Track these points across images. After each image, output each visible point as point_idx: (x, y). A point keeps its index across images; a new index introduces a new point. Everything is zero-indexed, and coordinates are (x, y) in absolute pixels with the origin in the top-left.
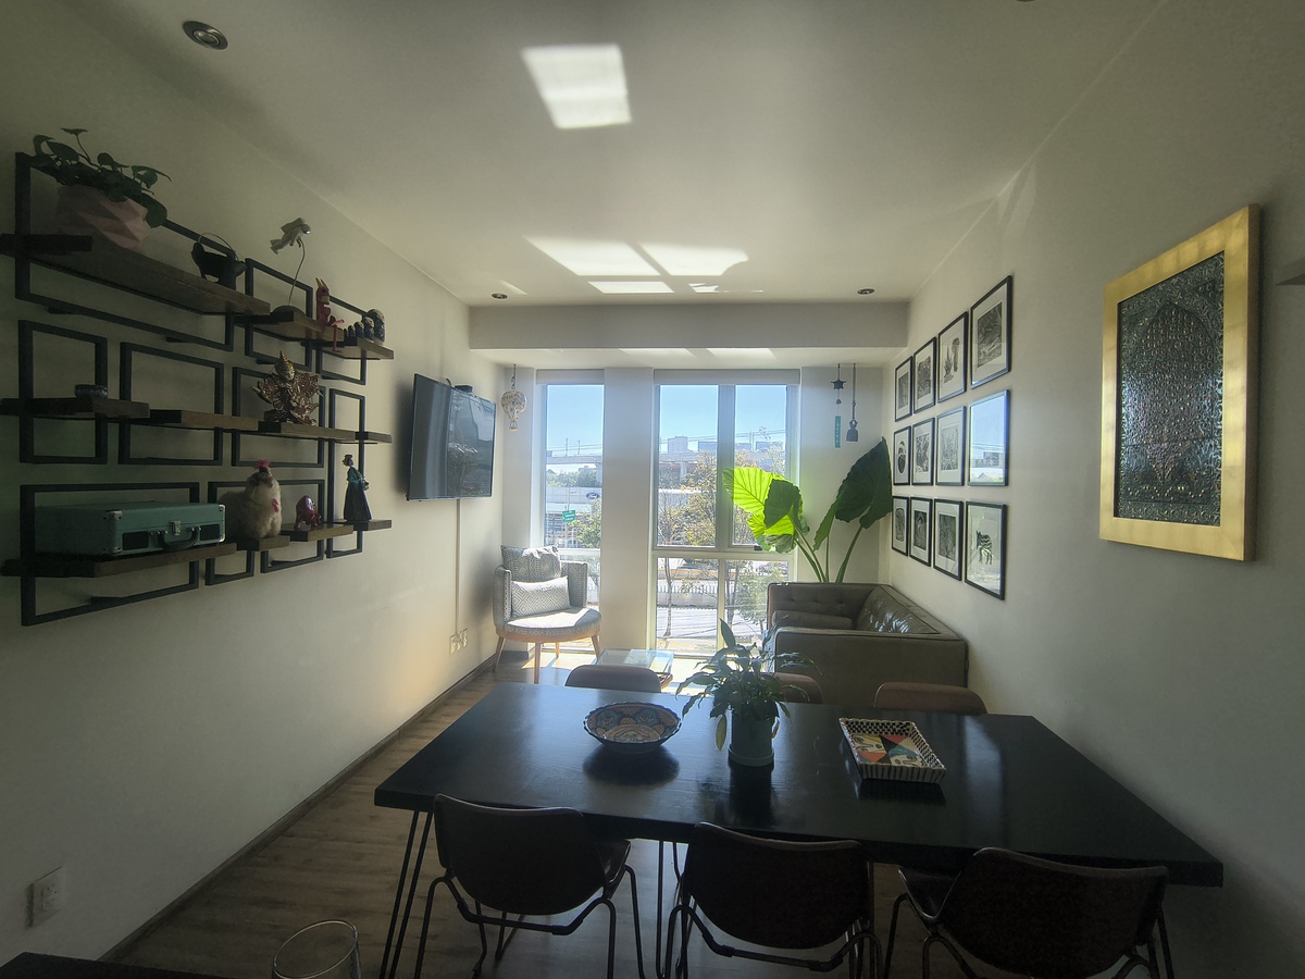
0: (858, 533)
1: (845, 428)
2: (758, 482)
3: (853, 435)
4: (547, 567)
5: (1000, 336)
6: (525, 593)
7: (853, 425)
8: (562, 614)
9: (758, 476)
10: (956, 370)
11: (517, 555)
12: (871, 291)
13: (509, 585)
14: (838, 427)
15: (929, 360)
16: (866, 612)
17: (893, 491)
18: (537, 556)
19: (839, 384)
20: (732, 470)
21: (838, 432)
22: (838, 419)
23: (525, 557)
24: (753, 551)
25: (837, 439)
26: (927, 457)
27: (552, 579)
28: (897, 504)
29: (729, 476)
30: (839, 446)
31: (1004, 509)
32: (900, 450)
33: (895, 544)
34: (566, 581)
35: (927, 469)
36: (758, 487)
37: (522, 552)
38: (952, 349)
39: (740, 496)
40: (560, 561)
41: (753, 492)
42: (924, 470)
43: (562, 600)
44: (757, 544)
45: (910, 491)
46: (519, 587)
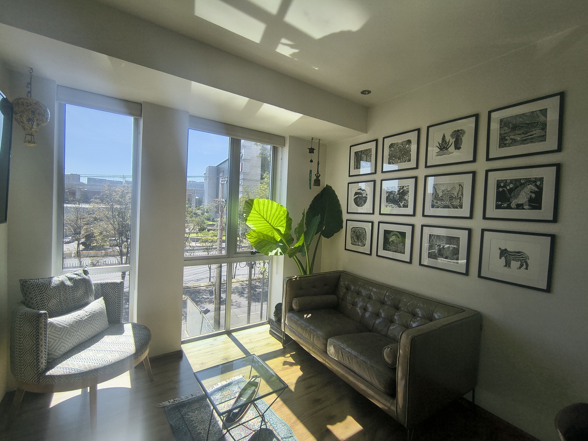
0: (319, 241)
1: (314, 178)
2: (269, 209)
3: (317, 182)
4: (80, 292)
6: (62, 329)
7: (318, 176)
9: (270, 205)
10: (459, 148)
11: (45, 286)
12: (369, 92)
13: (46, 324)
14: (310, 176)
15: (409, 142)
16: (342, 291)
17: (345, 216)
18: (68, 283)
19: (311, 150)
20: (252, 201)
21: (310, 180)
22: (311, 171)
23: (54, 287)
24: (250, 255)
25: (310, 184)
26: (405, 200)
27: (87, 304)
28: (351, 225)
29: (249, 204)
30: (310, 188)
31: (553, 238)
32: (356, 194)
33: (350, 246)
34: (103, 302)
35: (406, 206)
36: (269, 213)
37: (50, 282)
38: (452, 136)
39: (253, 219)
40: (93, 282)
41: (265, 217)
42: (400, 207)
43: (104, 322)
44: (254, 250)
45: (376, 218)
46: (51, 324)
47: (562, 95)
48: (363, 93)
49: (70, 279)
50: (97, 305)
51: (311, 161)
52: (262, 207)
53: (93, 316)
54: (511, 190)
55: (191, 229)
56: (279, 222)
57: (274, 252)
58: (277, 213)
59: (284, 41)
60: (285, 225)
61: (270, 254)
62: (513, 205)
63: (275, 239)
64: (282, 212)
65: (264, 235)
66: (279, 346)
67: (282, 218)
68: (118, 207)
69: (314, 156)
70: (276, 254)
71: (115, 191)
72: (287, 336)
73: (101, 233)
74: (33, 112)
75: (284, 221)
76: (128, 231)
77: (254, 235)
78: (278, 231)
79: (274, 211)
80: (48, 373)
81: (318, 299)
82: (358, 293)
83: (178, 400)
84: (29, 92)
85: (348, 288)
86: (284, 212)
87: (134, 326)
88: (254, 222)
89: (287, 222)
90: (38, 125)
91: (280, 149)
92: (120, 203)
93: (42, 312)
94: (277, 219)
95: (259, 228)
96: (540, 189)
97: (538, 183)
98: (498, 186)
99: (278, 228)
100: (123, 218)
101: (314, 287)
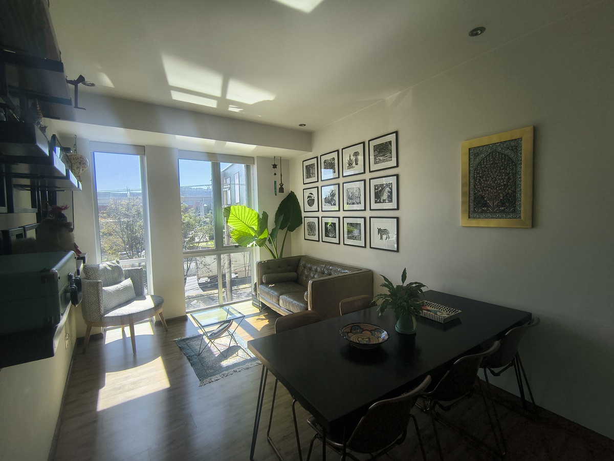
0: (286, 234)
1: (278, 186)
2: (243, 213)
3: (281, 190)
4: (116, 274)
5: (391, 153)
6: (109, 293)
7: (282, 185)
8: (135, 302)
9: (243, 210)
10: (357, 164)
11: (96, 269)
12: (305, 125)
13: (102, 290)
14: (275, 186)
15: (334, 159)
16: (301, 268)
17: (304, 214)
18: (109, 268)
19: (275, 166)
20: (230, 208)
21: (275, 188)
22: (275, 182)
23: (102, 270)
24: (234, 248)
25: (276, 191)
26: (334, 200)
27: (121, 282)
28: (307, 220)
29: (228, 210)
30: (276, 195)
31: (398, 219)
32: (309, 197)
33: (308, 237)
34: (131, 281)
35: (335, 205)
36: (243, 215)
37: (99, 267)
38: (354, 155)
39: (232, 221)
40: (123, 269)
41: (240, 218)
42: (332, 205)
43: (132, 293)
44: (237, 244)
45: (320, 214)
46: (105, 291)
47: (396, 133)
48: (300, 125)
49: (110, 266)
50: (128, 282)
51: (275, 174)
52: (237, 212)
53: (126, 288)
54: (380, 191)
55: (201, 237)
56: (251, 222)
57: (251, 244)
58: (250, 215)
59: (231, 106)
60: (257, 224)
61: (248, 246)
62: (382, 201)
63: (251, 235)
64: (253, 215)
65: (243, 233)
66: (258, 311)
67: (254, 219)
68: (126, 220)
69: (277, 170)
70: (252, 245)
71: (122, 205)
72: (262, 303)
73: (111, 248)
74: (80, 163)
75: (256, 221)
76: (138, 243)
77: (236, 233)
78: (253, 229)
79: (246, 214)
80: (106, 316)
81: (281, 275)
82: (310, 269)
83: (183, 338)
84: (75, 150)
85: (305, 267)
86: (255, 214)
87: (152, 296)
88: (233, 223)
89: (258, 221)
90: (83, 170)
91: (251, 166)
92: (126, 216)
93: (100, 281)
94: (250, 220)
95: (238, 227)
96: (391, 189)
97: (390, 186)
98: (375, 189)
99: (252, 226)
100: (132, 231)
101: (280, 267)
